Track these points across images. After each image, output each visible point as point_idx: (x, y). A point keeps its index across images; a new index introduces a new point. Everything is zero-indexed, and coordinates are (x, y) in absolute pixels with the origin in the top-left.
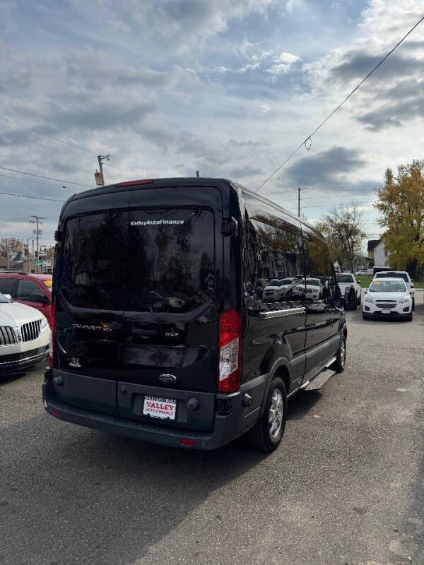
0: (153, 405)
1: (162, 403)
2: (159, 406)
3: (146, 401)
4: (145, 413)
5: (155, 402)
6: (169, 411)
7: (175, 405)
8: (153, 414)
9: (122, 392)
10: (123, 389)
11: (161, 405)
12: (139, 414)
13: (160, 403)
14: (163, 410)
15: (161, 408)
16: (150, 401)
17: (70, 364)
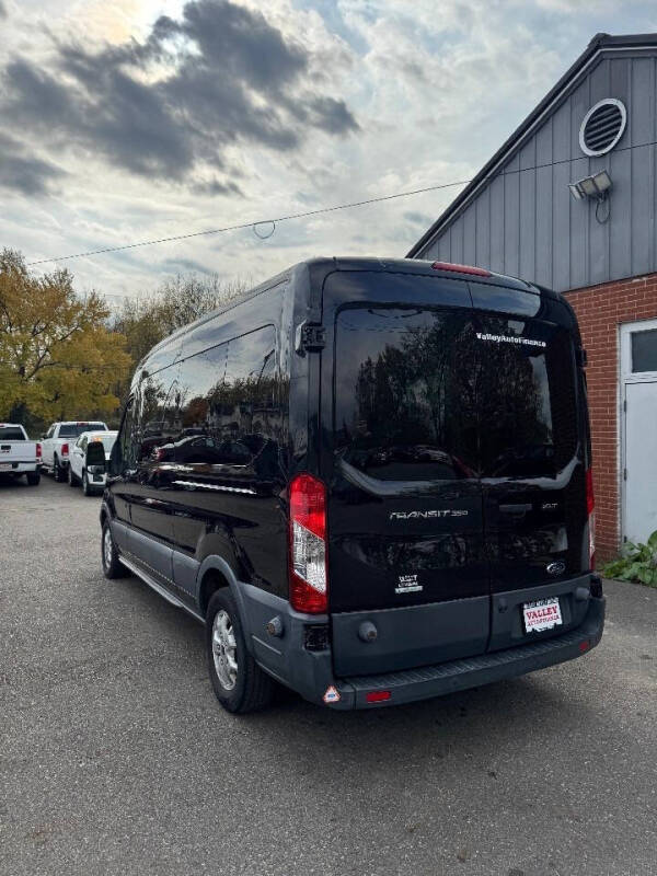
0: (534, 613)
1: (544, 607)
2: (541, 612)
3: (525, 612)
4: (528, 629)
5: (536, 610)
6: (554, 614)
7: (557, 604)
8: (538, 627)
9: (500, 610)
10: (503, 605)
11: (543, 610)
13: (540, 608)
14: (547, 617)
15: (544, 614)
16: (529, 611)
17: (397, 590)
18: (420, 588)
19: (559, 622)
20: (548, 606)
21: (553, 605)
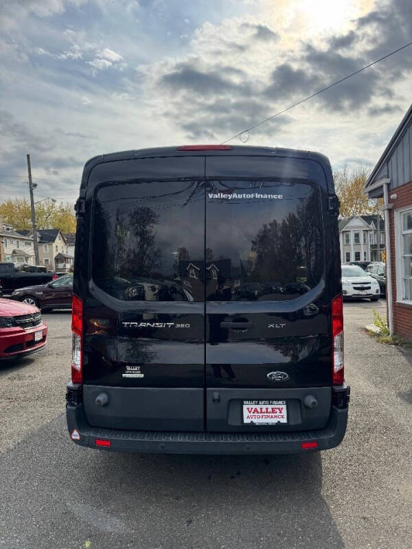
0: (256, 410)
1: (268, 406)
2: (264, 410)
3: (245, 407)
4: (246, 421)
5: (258, 407)
6: (278, 414)
7: (284, 407)
8: (257, 421)
9: (214, 400)
10: (216, 397)
11: (267, 409)
12: (238, 424)
13: (264, 407)
14: (271, 414)
15: (267, 412)
16: (250, 406)
17: (124, 375)
18: (142, 376)
19: (284, 421)
20: (273, 406)
21: (280, 407)
